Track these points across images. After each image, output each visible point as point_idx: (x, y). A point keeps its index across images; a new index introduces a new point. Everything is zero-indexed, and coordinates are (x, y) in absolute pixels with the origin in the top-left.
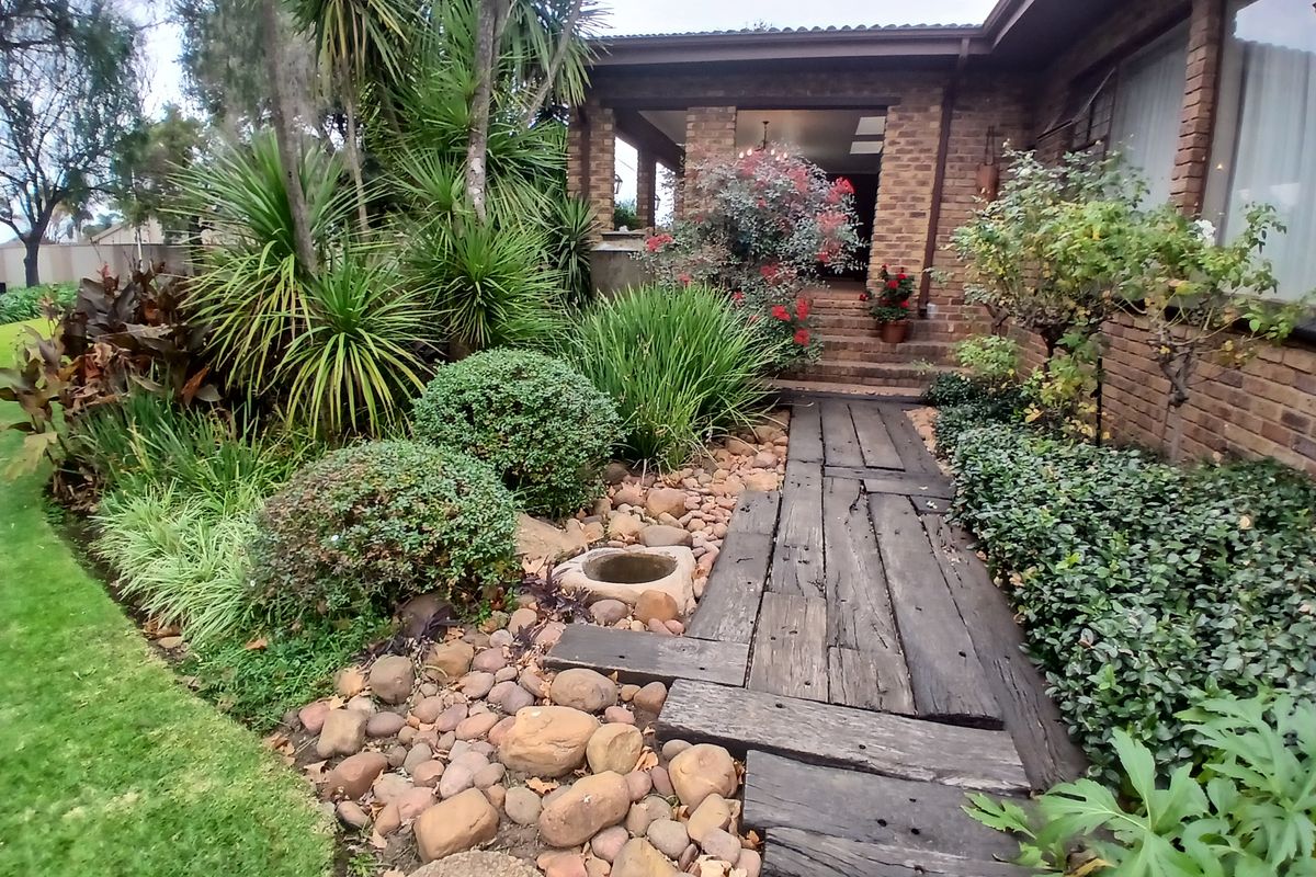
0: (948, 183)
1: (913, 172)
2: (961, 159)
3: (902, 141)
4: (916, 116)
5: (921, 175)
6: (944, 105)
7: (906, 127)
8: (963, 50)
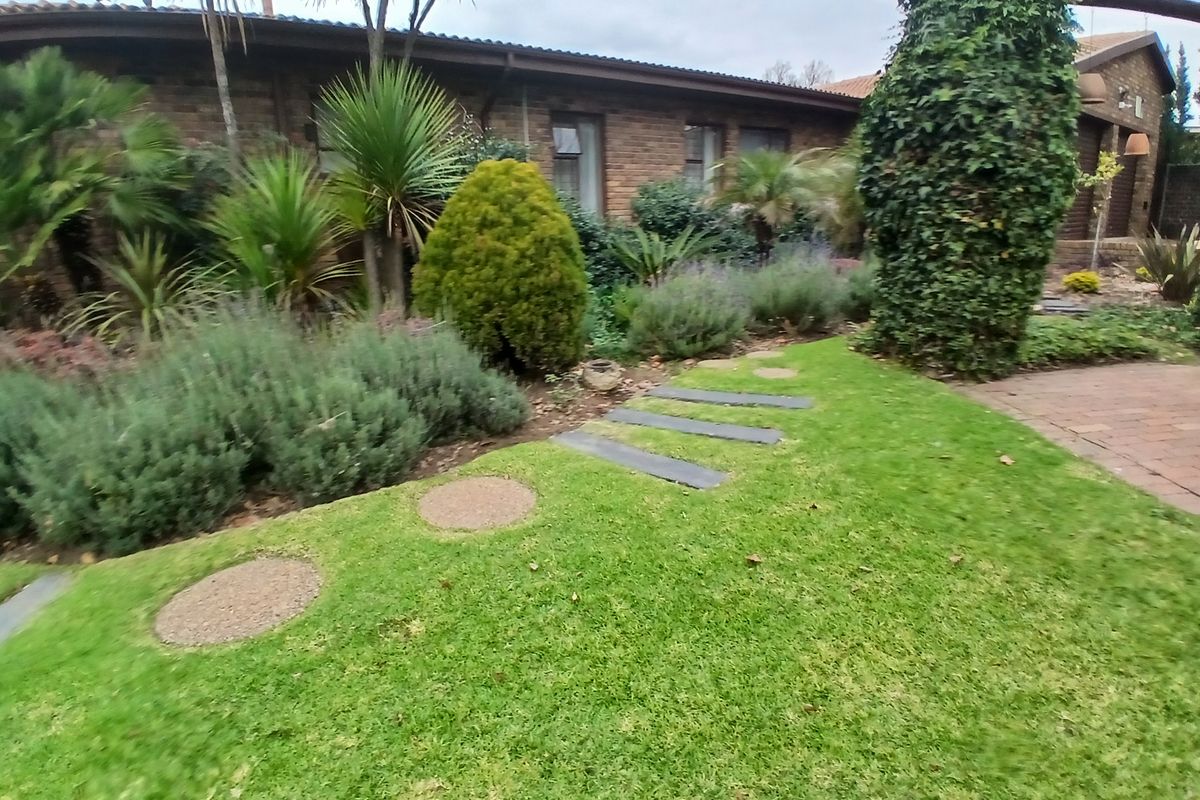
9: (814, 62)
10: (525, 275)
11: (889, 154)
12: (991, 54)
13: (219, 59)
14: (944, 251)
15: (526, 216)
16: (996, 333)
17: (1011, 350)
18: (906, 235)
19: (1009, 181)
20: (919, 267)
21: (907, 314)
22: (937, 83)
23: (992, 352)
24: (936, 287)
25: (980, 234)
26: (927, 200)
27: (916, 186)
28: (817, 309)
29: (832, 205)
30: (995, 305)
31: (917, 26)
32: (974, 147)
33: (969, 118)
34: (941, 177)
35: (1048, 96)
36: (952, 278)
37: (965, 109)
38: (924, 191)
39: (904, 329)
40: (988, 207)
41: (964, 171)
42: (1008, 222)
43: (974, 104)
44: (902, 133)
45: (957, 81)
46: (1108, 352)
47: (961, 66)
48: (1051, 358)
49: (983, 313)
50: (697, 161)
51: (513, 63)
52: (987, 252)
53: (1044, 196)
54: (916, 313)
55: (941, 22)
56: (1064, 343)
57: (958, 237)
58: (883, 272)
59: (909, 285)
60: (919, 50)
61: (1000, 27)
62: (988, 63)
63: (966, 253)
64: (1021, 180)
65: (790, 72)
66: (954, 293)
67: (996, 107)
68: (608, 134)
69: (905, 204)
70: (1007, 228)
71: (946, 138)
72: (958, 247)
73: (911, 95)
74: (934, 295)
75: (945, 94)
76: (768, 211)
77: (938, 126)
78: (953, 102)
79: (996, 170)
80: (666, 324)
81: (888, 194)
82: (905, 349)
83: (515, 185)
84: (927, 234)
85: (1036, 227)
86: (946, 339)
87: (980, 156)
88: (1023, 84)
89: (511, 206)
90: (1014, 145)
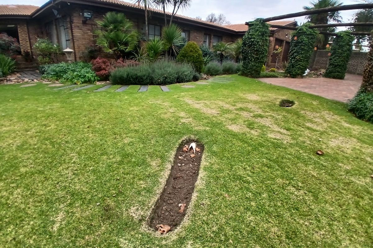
0: (31, 37)
1: (24, 35)
2: (32, 33)
4: (23, 26)
5: (26, 35)
8: (28, 18)
9: (221, 14)
10: (197, 59)
11: (245, 46)
12: (258, 35)
14: (252, 60)
15: (197, 51)
16: (257, 71)
17: (259, 74)
18: (247, 58)
19: (260, 51)
20: (248, 62)
21: (246, 69)
22: (252, 38)
23: (256, 74)
24: (250, 64)
25: (256, 58)
26: (250, 53)
27: (249, 51)
28: (232, 70)
29: (234, 53)
30: (257, 67)
31: (250, 30)
33: (255, 43)
34: (252, 50)
35: (265, 41)
36: (252, 63)
38: (250, 52)
39: (246, 71)
40: (257, 54)
41: (254, 50)
42: (259, 56)
43: (256, 41)
44: (247, 44)
45: (254, 38)
46: (271, 76)
47: (255, 36)
48: (264, 76)
49: (256, 68)
50: (205, 42)
51: (179, 20)
52: (257, 60)
53: (263, 53)
54: (248, 68)
55: (253, 30)
56: (266, 74)
57: (253, 58)
58: (244, 63)
59: (247, 64)
60: (250, 34)
61: (260, 32)
62: (258, 36)
63: (254, 60)
64: (261, 51)
65: (215, 16)
66: (253, 65)
67: (258, 42)
68: (190, 35)
69: (247, 53)
70: (259, 57)
71: (253, 45)
72: (253, 59)
73: (249, 39)
74: (250, 66)
75: (253, 40)
76: (223, 53)
77: (252, 44)
78: (254, 41)
79: (258, 50)
80: (211, 70)
81: (245, 52)
82: (246, 74)
83: (195, 46)
84: (250, 57)
85: (262, 57)
86: (251, 72)
87: (256, 48)
88: (262, 39)
89: (195, 49)
90: (260, 47)
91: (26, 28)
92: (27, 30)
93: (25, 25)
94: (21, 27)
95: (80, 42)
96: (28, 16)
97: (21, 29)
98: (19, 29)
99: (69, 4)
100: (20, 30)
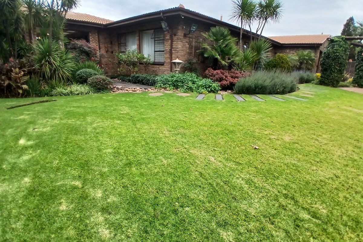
0: (101, 46)
1: (95, 44)
2: (102, 42)
3: (93, 38)
4: (94, 35)
5: (96, 44)
6: (98, 33)
7: (93, 36)
8: (102, 27)
12: (342, 51)
13: (241, 37)
14: (334, 71)
18: (329, 69)
20: (330, 73)
21: (327, 79)
22: (337, 53)
25: (339, 70)
26: (333, 65)
27: (332, 63)
32: (340, 60)
34: (336, 63)
36: (335, 74)
37: (340, 56)
39: (326, 81)
40: (340, 67)
41: (338, 63)
42: (342, 69)
44: (331, 57)
47: (339, 51)
49: (337, 79)
55: (337, 46)
57: (336, 70)
59: (329, 75)
60: (335, 49)
61: (343, 48)
64: (344, 64)
67: (343, 56)
69: (330, 65)
71: (337, 59)
73: (333, 53)
74: (333, 76)
75: (338, 54)
77: (336, 57)
78: (339, 55)
79: (342, 63)
84: (333, 69)
85: (344, 69)
86: (333, 82)
88: (345, 54)
90: (344, 60)
91: (97, 36)
92: (97, 39)
93: (96, 34)
94: (93, 35)
95: (180, 53)
96: (102, 25)
97: (92, 37)
98: (90, 37)
99: (183, 17)
100: (91, 39)
